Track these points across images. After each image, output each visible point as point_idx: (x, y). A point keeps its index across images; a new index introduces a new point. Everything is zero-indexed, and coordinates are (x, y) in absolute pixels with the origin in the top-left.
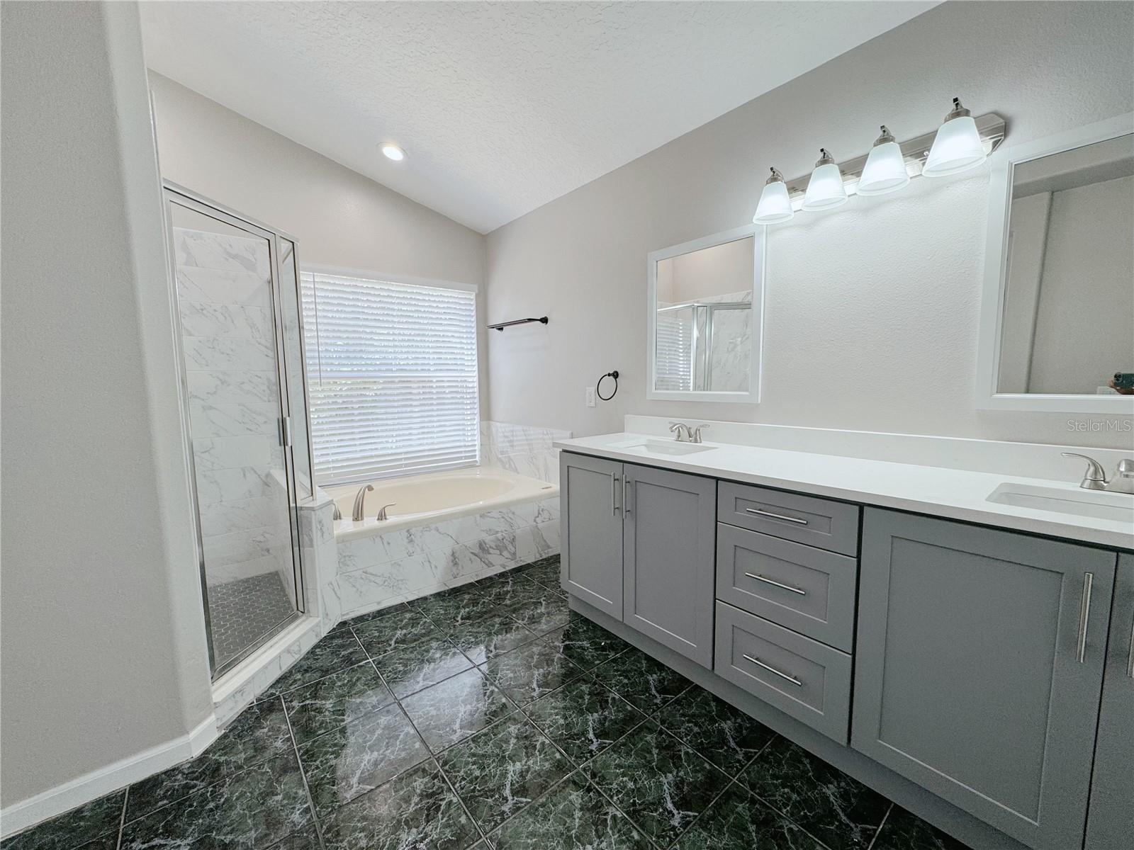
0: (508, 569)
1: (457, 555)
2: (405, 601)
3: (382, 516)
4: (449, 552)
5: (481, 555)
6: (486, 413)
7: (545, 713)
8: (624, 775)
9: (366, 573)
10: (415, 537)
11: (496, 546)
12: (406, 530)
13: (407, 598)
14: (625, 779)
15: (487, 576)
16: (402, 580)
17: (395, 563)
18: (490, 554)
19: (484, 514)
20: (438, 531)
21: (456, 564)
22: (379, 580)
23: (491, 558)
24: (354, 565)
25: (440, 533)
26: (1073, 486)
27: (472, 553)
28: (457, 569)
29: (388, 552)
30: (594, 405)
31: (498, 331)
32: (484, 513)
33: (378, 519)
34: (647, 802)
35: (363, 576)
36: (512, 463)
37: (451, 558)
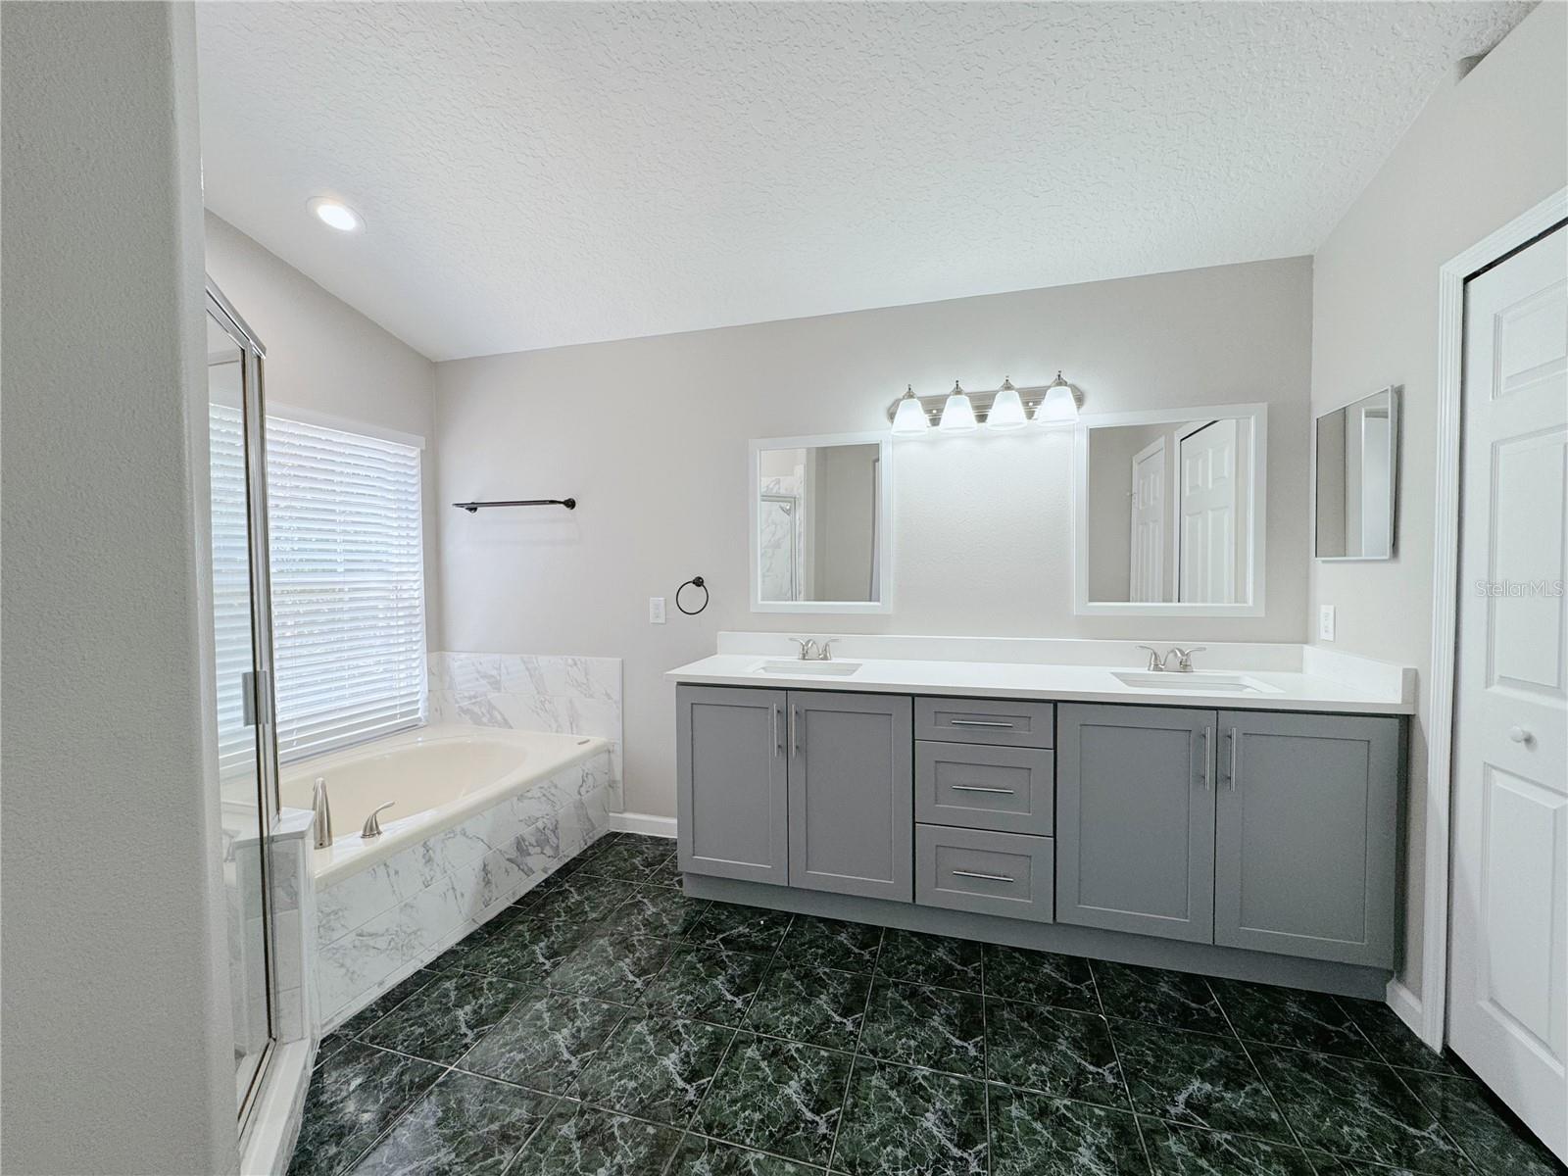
0: (550, 872)
1: (489, 868)
2: (420, 966)
3: (371, 830)
4: (478, 864)
5: (519, 860)
6: (438, 638)
7: (604, 1085)
8: (744, 1109)
9: (361, 935)
10: (434, 852)
11: (537, 842)
12: (422, 843)
13: (422, 962)
14: (747, 1113)
15: (527, 891)
16: (415, 933)
17: (405, 906)
18: (529, 854)
19: (522, 796)
20: (465, 834)
21: (488, 883)
22: (381, 943)
23: (531, 861)
24: (343, 926)
25: (467, 837)
26: (1144, 671)
27: (508, 860)
28: (490, 891)
29: (395, 888)
30: (664, 622)
31: (468, 511)
32: (520, 793)
33: (364, 836)
34: (784, 1125)
35: (357, 943)
36: (496, 713)
37: (483, 873)
